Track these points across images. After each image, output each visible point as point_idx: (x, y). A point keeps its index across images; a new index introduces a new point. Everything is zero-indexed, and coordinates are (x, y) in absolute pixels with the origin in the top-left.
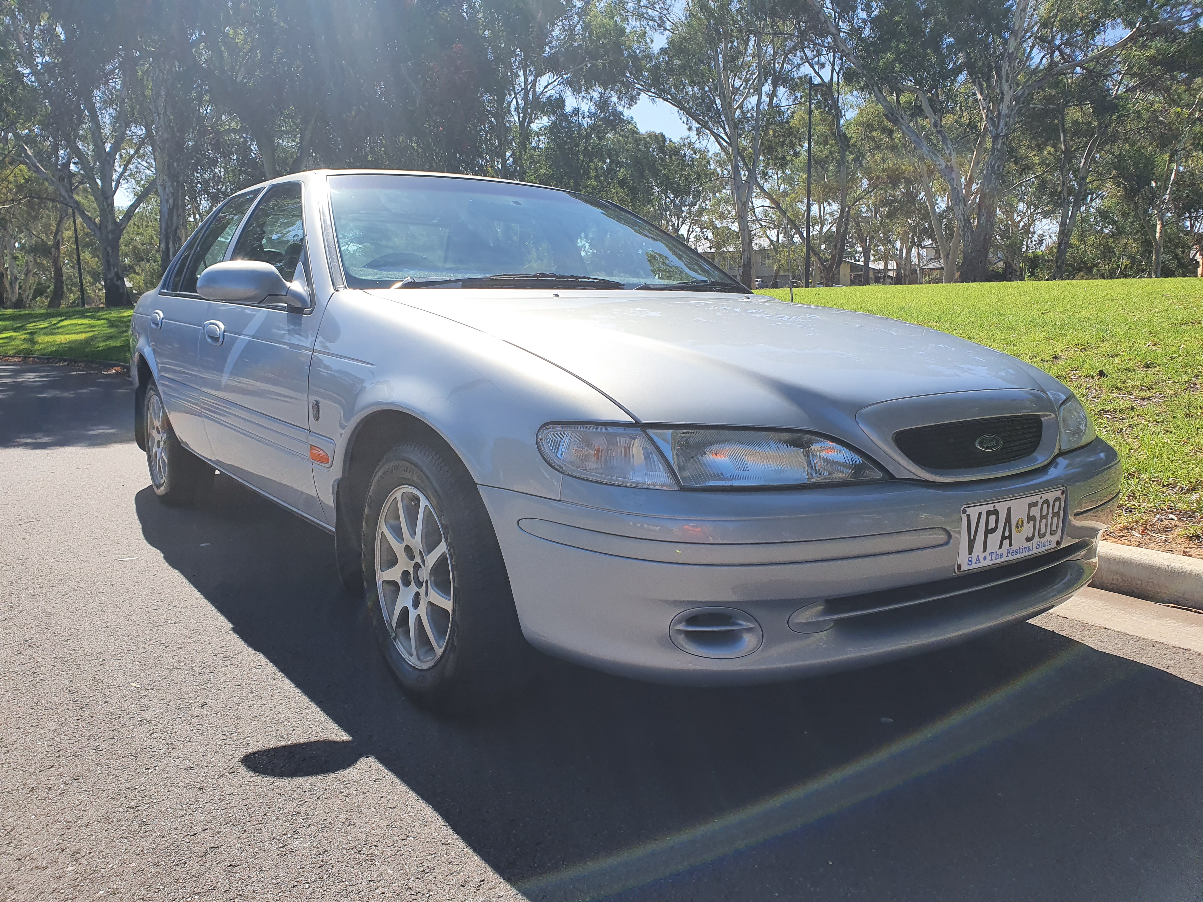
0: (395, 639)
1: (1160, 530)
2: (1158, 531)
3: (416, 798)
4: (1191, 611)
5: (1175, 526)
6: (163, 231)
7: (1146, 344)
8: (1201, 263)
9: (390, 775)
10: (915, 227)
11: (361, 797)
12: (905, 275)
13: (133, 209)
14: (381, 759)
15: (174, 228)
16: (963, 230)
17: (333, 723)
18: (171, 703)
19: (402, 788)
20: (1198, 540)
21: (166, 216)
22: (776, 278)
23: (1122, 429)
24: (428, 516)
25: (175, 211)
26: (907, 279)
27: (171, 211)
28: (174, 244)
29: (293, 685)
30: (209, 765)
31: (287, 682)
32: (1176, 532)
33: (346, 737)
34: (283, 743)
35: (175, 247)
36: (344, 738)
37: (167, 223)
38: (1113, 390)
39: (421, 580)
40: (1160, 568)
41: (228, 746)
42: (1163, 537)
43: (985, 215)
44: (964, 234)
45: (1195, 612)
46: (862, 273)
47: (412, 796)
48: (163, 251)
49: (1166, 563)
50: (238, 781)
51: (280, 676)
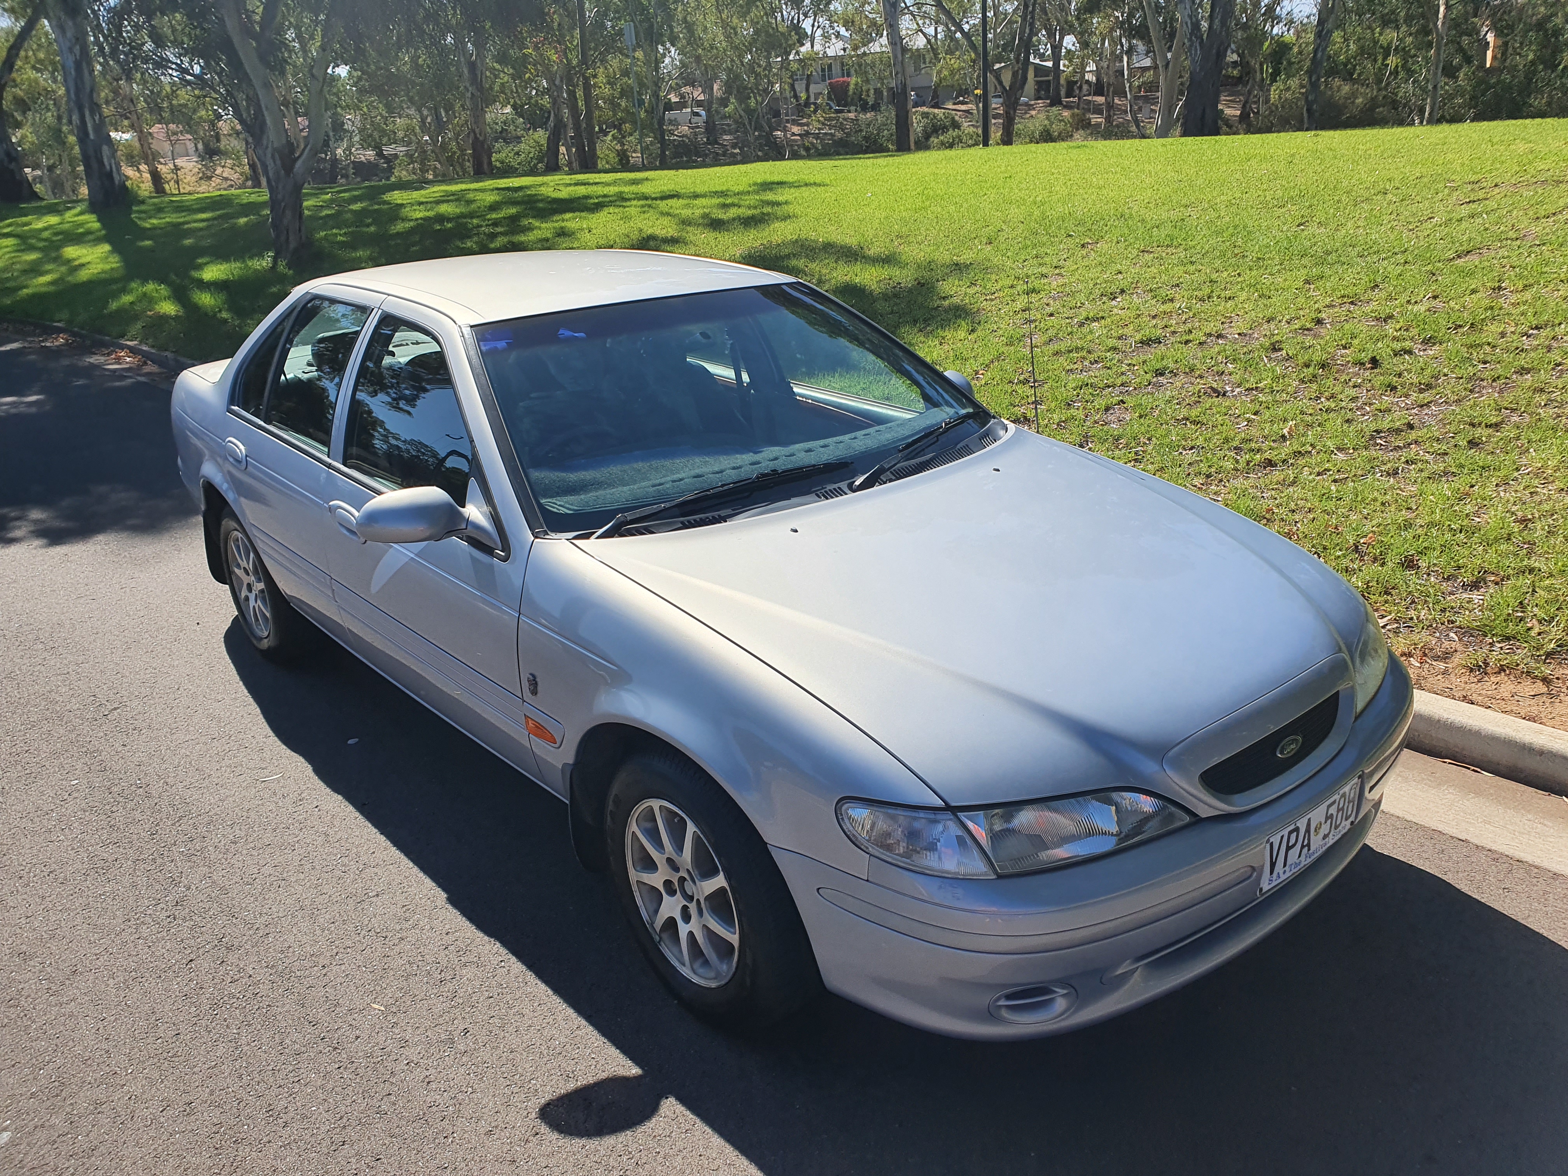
0: (659, 942)
1: (1439, 657)
2: (1437, 658)
3: (735, 1154)
4: (1469, 769)
5: (1456, 651)
6: (73, 96)
7: (1425, 297)
8: (1491, 45)
9: (700, 1125)
10: (1123, 23)
11: (679, 1157)
12: (1109, 84)
13: (14, 52)
14: (682, 1100)
15: (88, 90)
16: (1190, 40)
17: (613, 1049)
18: (429, 1033)
19: (717, 1141)
20: (1479, 670)
21: (73, 72)
22: (935, 91)
23: (1398, 469)
24: (697, 840)
25: (84, 64)
26: (1111, 89)
27: (78, 65)
28: (92, 114)
29: (550, 992)
30: (507, 1125)
31: (542, 986)
32: (1457, 659)
33: (635, 1071)
34: (571, 1086)
35: (94, 120)
36: (634, 1072)
37: (76, 84)
38: (1386, 391)
39: (690, 894)
40: (1439, 721)
41: (516, 1095)
42: (1442, 666)
43: (1219, 17)
44: (1191, 46)
45: (1473, 770)
46: (1051, 78)
47: (730, 1151)
48: (77, 127)
49: (1446, 716)
50: (546, 1149)
51: (531, 977)
